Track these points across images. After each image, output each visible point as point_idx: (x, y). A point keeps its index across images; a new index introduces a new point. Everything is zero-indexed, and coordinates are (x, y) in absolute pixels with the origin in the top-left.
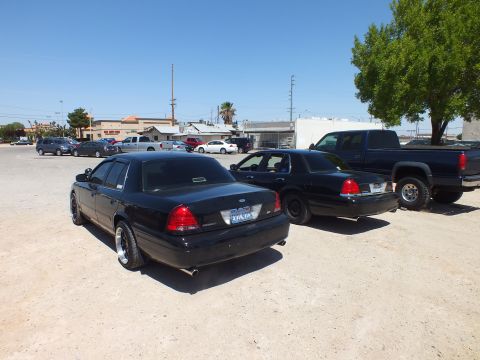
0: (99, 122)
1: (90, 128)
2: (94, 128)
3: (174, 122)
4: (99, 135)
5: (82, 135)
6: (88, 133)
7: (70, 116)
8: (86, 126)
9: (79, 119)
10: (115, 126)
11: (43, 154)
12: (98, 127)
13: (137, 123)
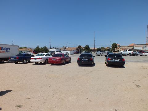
0: (121, 46)
2: (119, 48)
4: (121, 50)
5: (116, 50)
7: (113, 45)
8: (117, 48)
9: (115, 46)
10: (126, 47)
13: (133, 46)
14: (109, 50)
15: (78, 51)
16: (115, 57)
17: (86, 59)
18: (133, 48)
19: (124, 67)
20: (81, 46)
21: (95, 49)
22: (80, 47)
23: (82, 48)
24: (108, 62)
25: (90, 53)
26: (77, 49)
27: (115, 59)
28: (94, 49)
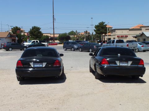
0: (115, 30)
1: (108, 34)
2: (112, 34)
4: (114, 38)
5: (104, 39)
7: (96, 27)
8: (106, 33)
9: (102, 29)
10: (125, 33)
11: (66, 50)
12: (114, 33)
13: (141, 30)
14: (89, 37)
15: (14, 40)
16: (119, 55)
17: (41, 62)
18: (143, 34)
19: (143, 82)
20: (19, 29)
21: (56, 36)
22: (16, 30)
23: (22, 34)
24: (102, 68)
25: (44, 45)
26: (10, 36)
27: (121, 60)
28: (52, 36)
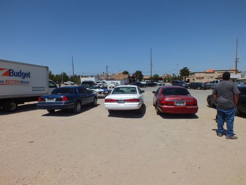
0: (195, 73)
3: (237, 72)
4: (194, 80)
6: (188, 78)
7: (181, 71)
8: (188, 75)
10: (202, 75)
12: (193, 76)
13: (214, 73)
